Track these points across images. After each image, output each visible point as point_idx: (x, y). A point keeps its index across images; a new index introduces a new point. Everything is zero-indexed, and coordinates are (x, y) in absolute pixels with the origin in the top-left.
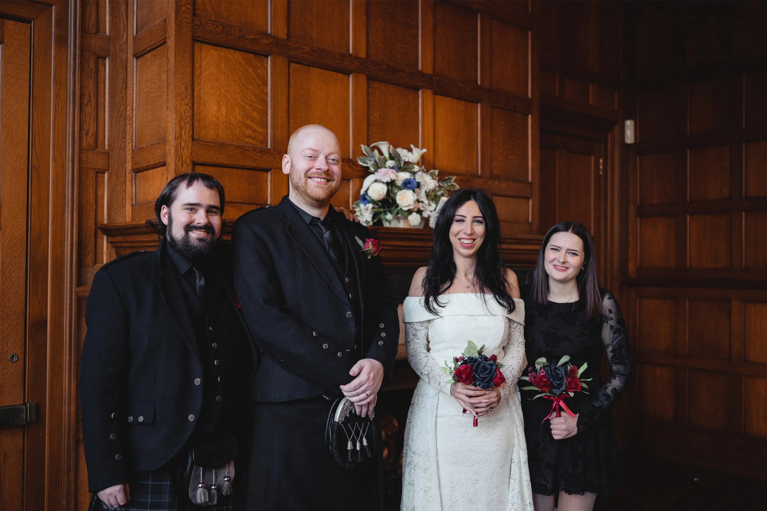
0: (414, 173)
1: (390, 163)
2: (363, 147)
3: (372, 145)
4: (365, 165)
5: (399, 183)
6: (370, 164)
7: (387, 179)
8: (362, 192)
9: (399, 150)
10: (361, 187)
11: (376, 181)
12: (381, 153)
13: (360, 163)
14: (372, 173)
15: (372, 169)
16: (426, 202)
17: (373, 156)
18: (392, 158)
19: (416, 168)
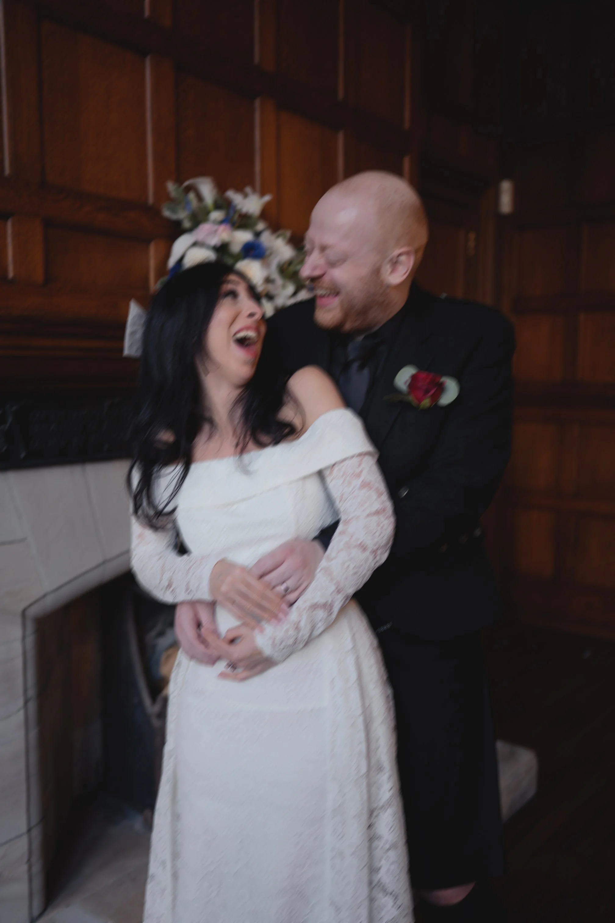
0: (258, 234)
1: (216, 215)
2: (171, 187)
3: (187, 183)
4: (174, 217)
5: (236, 248)
6: (182, 215)
7: (215, 241)
8: (172, 262)
9: (231, 194)
10: (168, 254)
11: (195, 244)
12: (200, 198)
13: (167, 213)
14: (190, 230)
15: (187, 224)
16: (279, 281)
17: (188, 203)
18: (217, 206)
19: (260, 226)
